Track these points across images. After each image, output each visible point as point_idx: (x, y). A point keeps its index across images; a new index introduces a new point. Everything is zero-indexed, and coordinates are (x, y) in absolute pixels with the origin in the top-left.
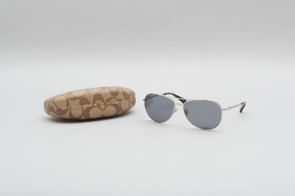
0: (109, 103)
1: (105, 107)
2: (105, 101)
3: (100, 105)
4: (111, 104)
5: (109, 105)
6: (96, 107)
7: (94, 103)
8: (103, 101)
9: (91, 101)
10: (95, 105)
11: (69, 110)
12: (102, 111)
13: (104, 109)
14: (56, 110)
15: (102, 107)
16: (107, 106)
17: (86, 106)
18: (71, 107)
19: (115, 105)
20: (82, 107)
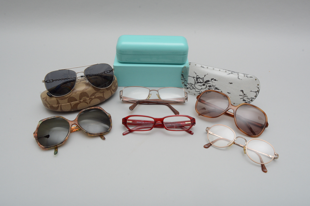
0: (93, 97)
1: (90, 101)
2: (90, 96)
3: (86, 100)
4: (95, 98)
5: (94, 99)
6: (83, 102)
7: (80, 99)
8: (88, 97)
9: (78, 98)
10: (82, 100)
11: (60, 107)
12: (88, 104)
13: (90, 103)
14: (49, 107)
15: (88, 101)
16: (92, 99)
17: (73, 103)
18: (61, 105)
19: (98, 98)
20: (71, 104)
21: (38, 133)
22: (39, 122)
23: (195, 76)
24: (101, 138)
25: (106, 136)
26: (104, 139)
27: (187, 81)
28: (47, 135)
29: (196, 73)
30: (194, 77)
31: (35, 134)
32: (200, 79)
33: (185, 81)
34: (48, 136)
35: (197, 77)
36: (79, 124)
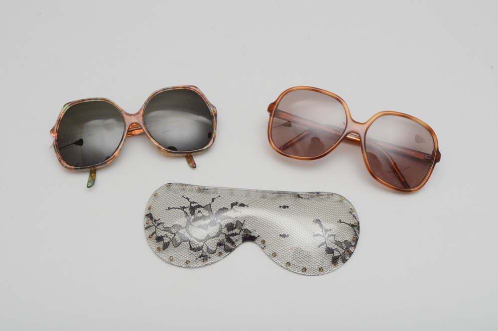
21: (58, 132)
22: (64, 106)
23: (187, 204)
24: (189, 162)
25: (198, 160)
26: (194, 166)
27: (163, 223)
28: (78, 139)
29: (187, 198)
30: (184, 207)
31: (53, 133)
32: (200, 209)
33: (159, 224)
34: (80, 142)
35: (193, 205)
36: (145, 124)
